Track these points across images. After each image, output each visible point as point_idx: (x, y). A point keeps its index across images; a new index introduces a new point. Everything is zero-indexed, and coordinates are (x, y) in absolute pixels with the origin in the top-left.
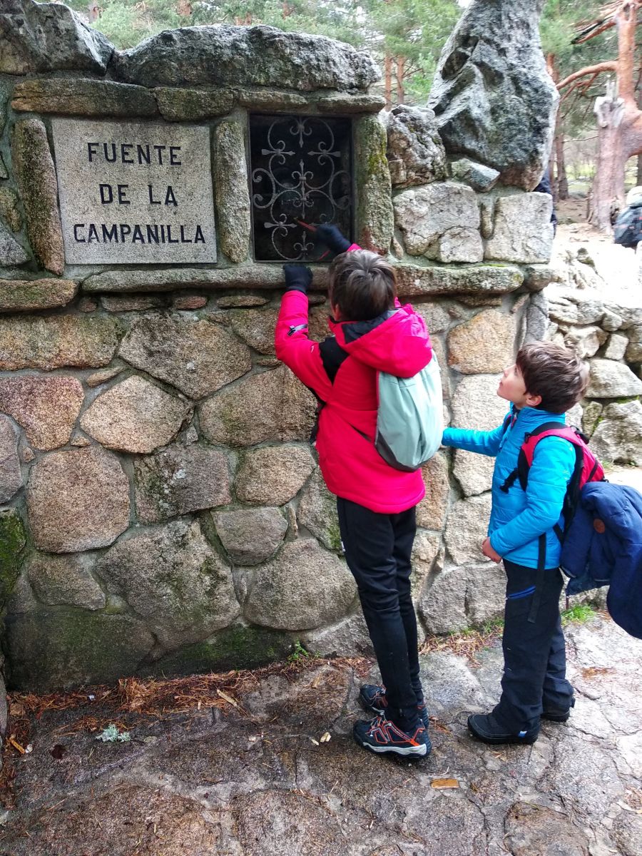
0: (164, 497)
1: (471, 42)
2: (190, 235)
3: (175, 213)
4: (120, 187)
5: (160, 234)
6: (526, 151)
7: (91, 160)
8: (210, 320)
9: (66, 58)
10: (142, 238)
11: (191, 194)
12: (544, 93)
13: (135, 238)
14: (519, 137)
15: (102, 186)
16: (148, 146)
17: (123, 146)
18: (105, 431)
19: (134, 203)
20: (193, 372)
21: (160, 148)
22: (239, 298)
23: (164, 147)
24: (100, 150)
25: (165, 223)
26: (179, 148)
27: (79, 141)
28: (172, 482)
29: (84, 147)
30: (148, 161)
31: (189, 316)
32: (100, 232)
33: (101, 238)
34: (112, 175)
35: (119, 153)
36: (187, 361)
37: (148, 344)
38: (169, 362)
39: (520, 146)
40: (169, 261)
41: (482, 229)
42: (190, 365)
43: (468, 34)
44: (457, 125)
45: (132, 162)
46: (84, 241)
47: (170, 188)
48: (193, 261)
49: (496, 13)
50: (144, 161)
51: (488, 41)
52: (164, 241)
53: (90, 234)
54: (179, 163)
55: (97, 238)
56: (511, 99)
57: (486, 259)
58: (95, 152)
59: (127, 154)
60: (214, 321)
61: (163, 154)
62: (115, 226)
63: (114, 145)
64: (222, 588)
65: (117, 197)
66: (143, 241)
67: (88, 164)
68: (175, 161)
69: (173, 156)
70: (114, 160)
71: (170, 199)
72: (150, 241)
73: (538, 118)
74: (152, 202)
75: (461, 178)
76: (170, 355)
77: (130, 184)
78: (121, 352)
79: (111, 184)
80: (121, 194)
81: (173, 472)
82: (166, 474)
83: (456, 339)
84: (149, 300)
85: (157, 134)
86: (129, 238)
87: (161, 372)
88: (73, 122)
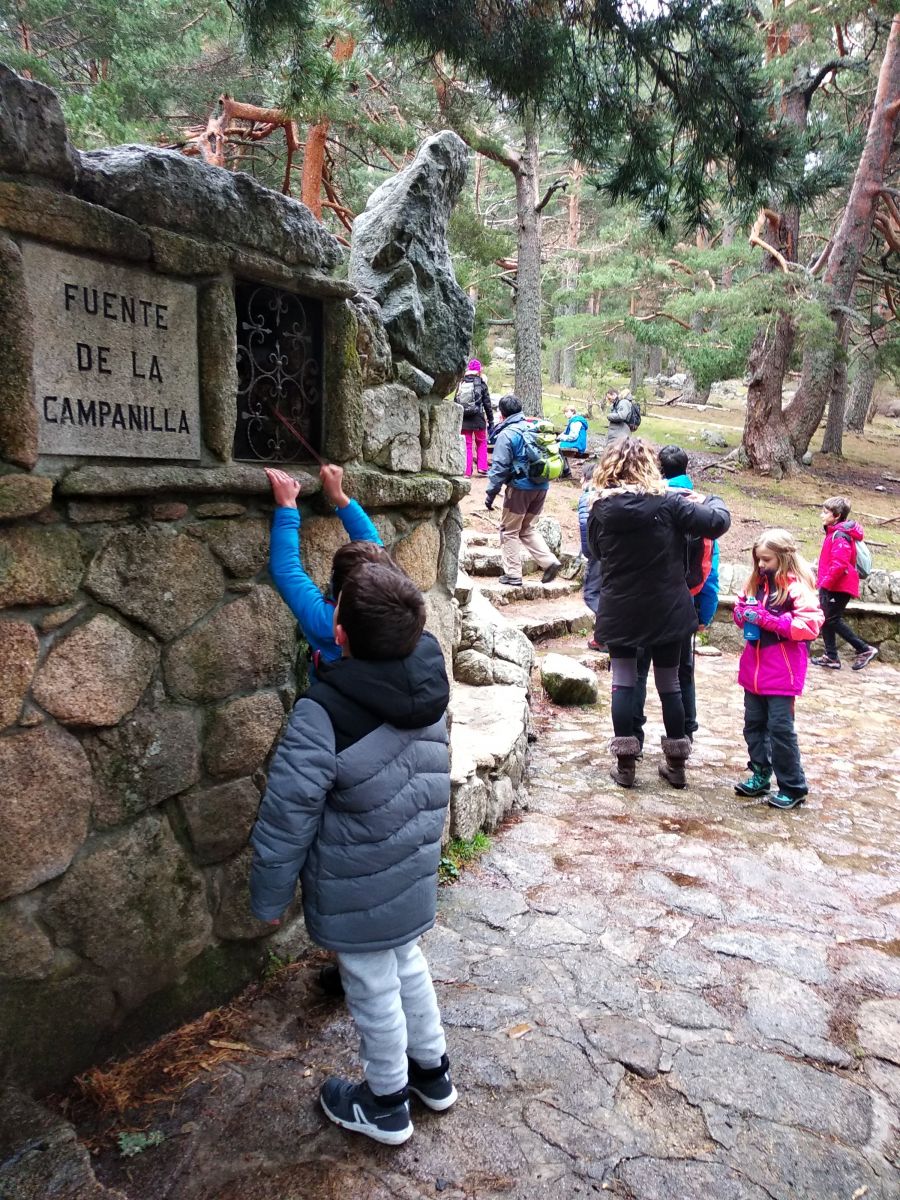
0: (132, 785)
1: (405, 237)
2: (175, 423)
3: (160, 392)
4: (101, 349)
5: (143, 420)
6: (455, 361)
7: (67, 308)
8: (188, 533)
9: (49, 161)
10: (122, 422)
11: (176, 369)
12: (467, 306)
13: (115, 422)
14: (449, 345)
15: (80, 346)
16: (132, 300)
17: (106, 294)
18: (67, 699)
19: (116, 375)
20: (171, 604)
21: (147, 304)
22: (222, 506)
23: (150, 304)
24: (79, 295)
25: (148, 403)
26: (165, 308)
27: (54, 280)
28: (145, 761)
29: (60, 288)
30: (133, 320)
31: (168, 529)
32: (75, 408)
33: (76, 419)
34: (92, 331)
35: (101, 305)
36: (164, 590)
37: (122, 568)
38: (145, 592)
39: (450, 355)
40: (152, 454)
41: (421, 437)
42: (167, 596)
43: (403, 229)
44: (401, 323)
45: (114, 317)
46: (55, 421)
47: (155, 358)
48: (177, 456)
49: (426, 214)
50: (128, 319)
51: (421, 241)
52: (146, 429)
53: (64, 413)
54: (165, 328)
55: (71, 418)
56: (441, 304)
57: (425, 469)
58: (73, 298)
59: (110, 306)
60: (194, 536)
61: (149, 313)
62: (93, 404)
63: (95, 292)
64: (197, 900)
65: (97, 362)
66: (124, 427)
67: (65, 313)
68: (161, 323)
69: (160, 317)
70: (95, 312)
71: (155, 373)
72: (131, 427)
73: (464, 329)
74: (135, 375)
75: (404, 382)
76: (148, 583)
77: (112, 346)
78: (90, 581)
79: (90, 344)
80: (102, 360)
81: (145, 746)
82: (137, 750)
83: (401, 554)
84: (127, 507)
85: (144, 285)
86: (109, 420)
87: (135, 607)
88: (49, 251)
